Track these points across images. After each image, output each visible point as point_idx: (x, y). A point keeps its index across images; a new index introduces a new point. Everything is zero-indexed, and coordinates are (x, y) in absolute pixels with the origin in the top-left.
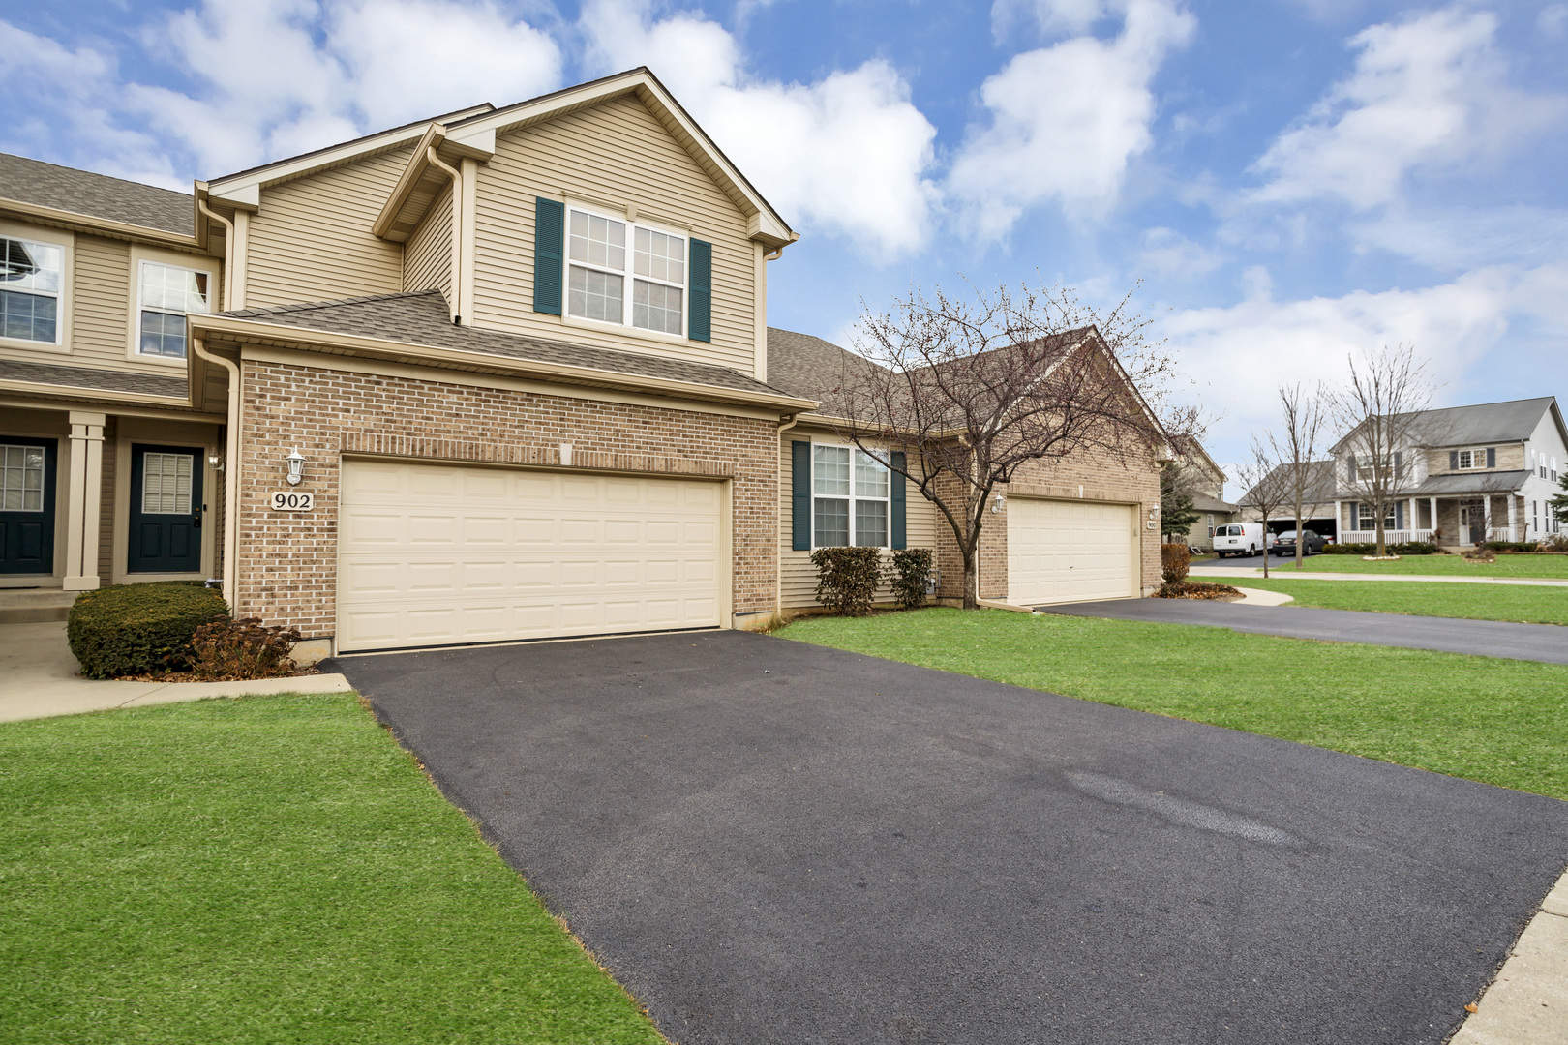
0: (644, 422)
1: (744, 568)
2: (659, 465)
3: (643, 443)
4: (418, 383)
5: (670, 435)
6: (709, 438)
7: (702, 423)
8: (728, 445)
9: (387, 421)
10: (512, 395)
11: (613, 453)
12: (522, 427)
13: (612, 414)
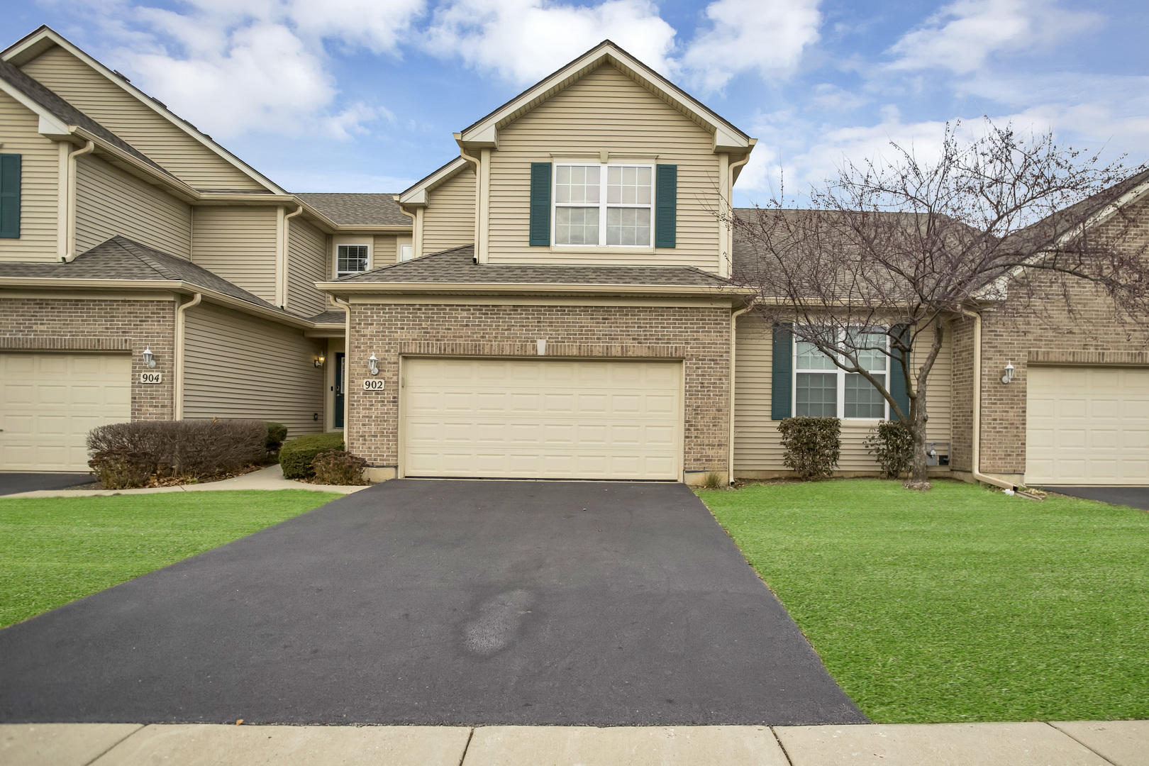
0: (603, 319)
1: (694, 433)
2: (616, 351)
3: (603, 335)
4: (443, 307)
5: (626, 327)
6: (662, 327)
7: (655, 315)
8: (679, 332)
9: (425, 333)
10: (503, 308)
11: (578, 344)
12: (510, 330)
13: (577, 315)
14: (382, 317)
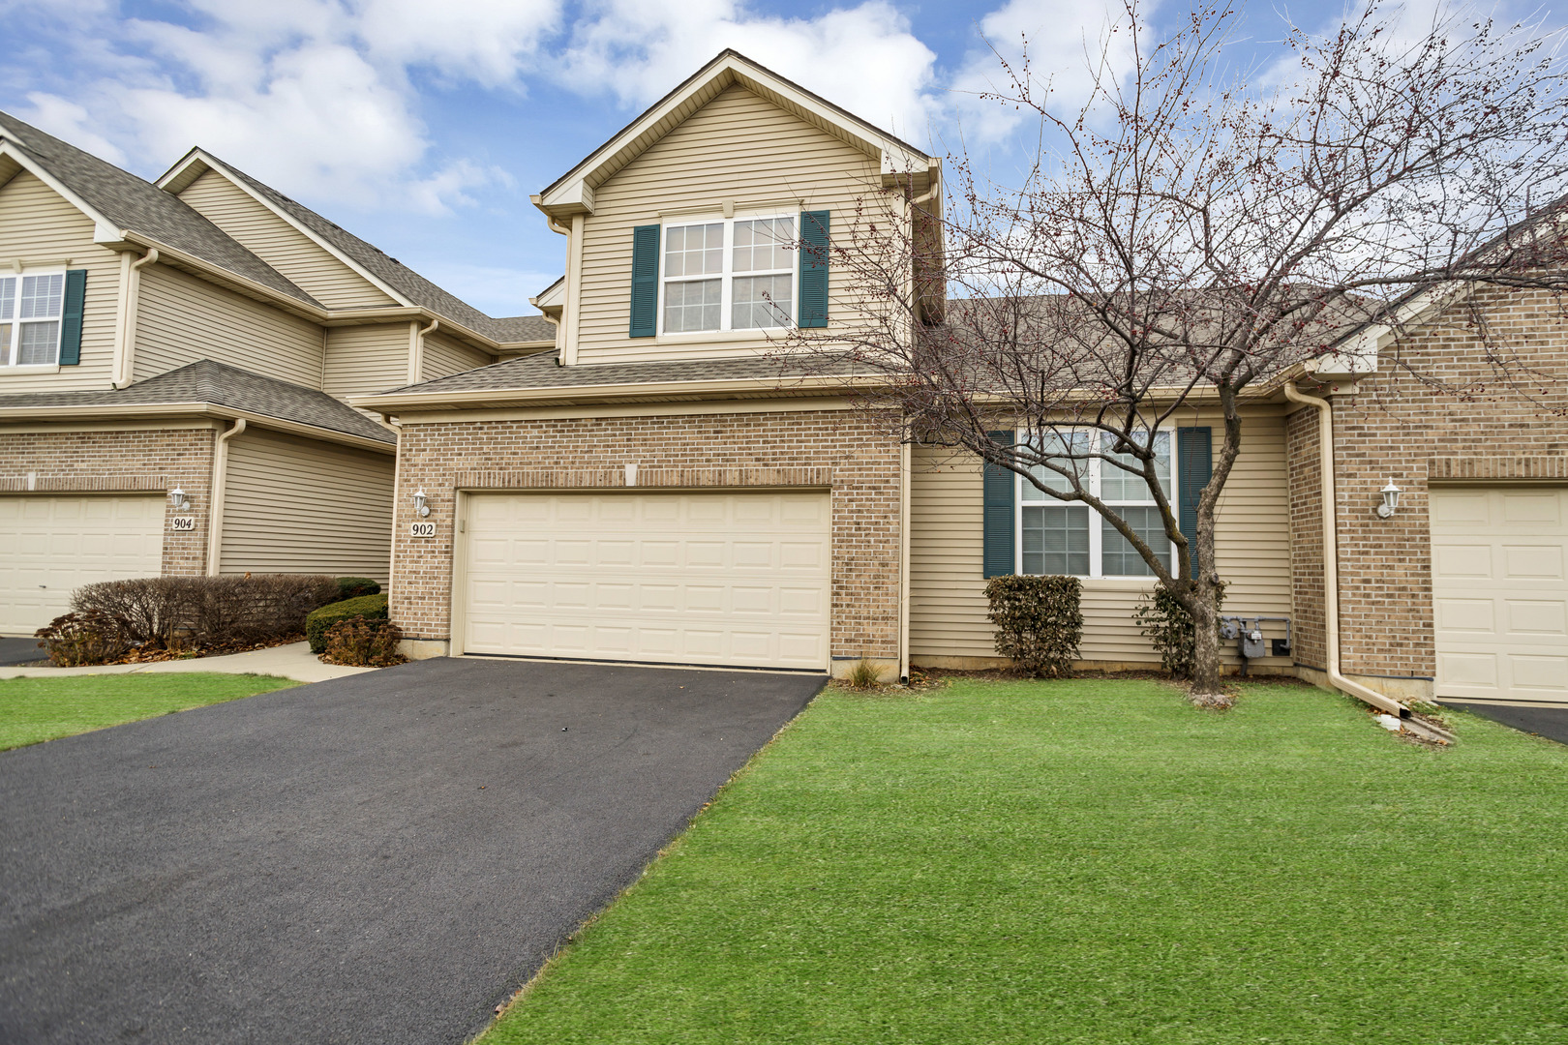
0: (715, 432)
1: (845, 600)
2: (732, 478)
3: (714, 455)
4: (509, 424)
5: (747, 443)
6: (798, 441)
7: (789, 424)
8: (823, 447)
9: (486, 459)
10: (583, 422)
11: (680, 469)
12: (591, 452)
13: (680, 427)
14: (436, 440)
